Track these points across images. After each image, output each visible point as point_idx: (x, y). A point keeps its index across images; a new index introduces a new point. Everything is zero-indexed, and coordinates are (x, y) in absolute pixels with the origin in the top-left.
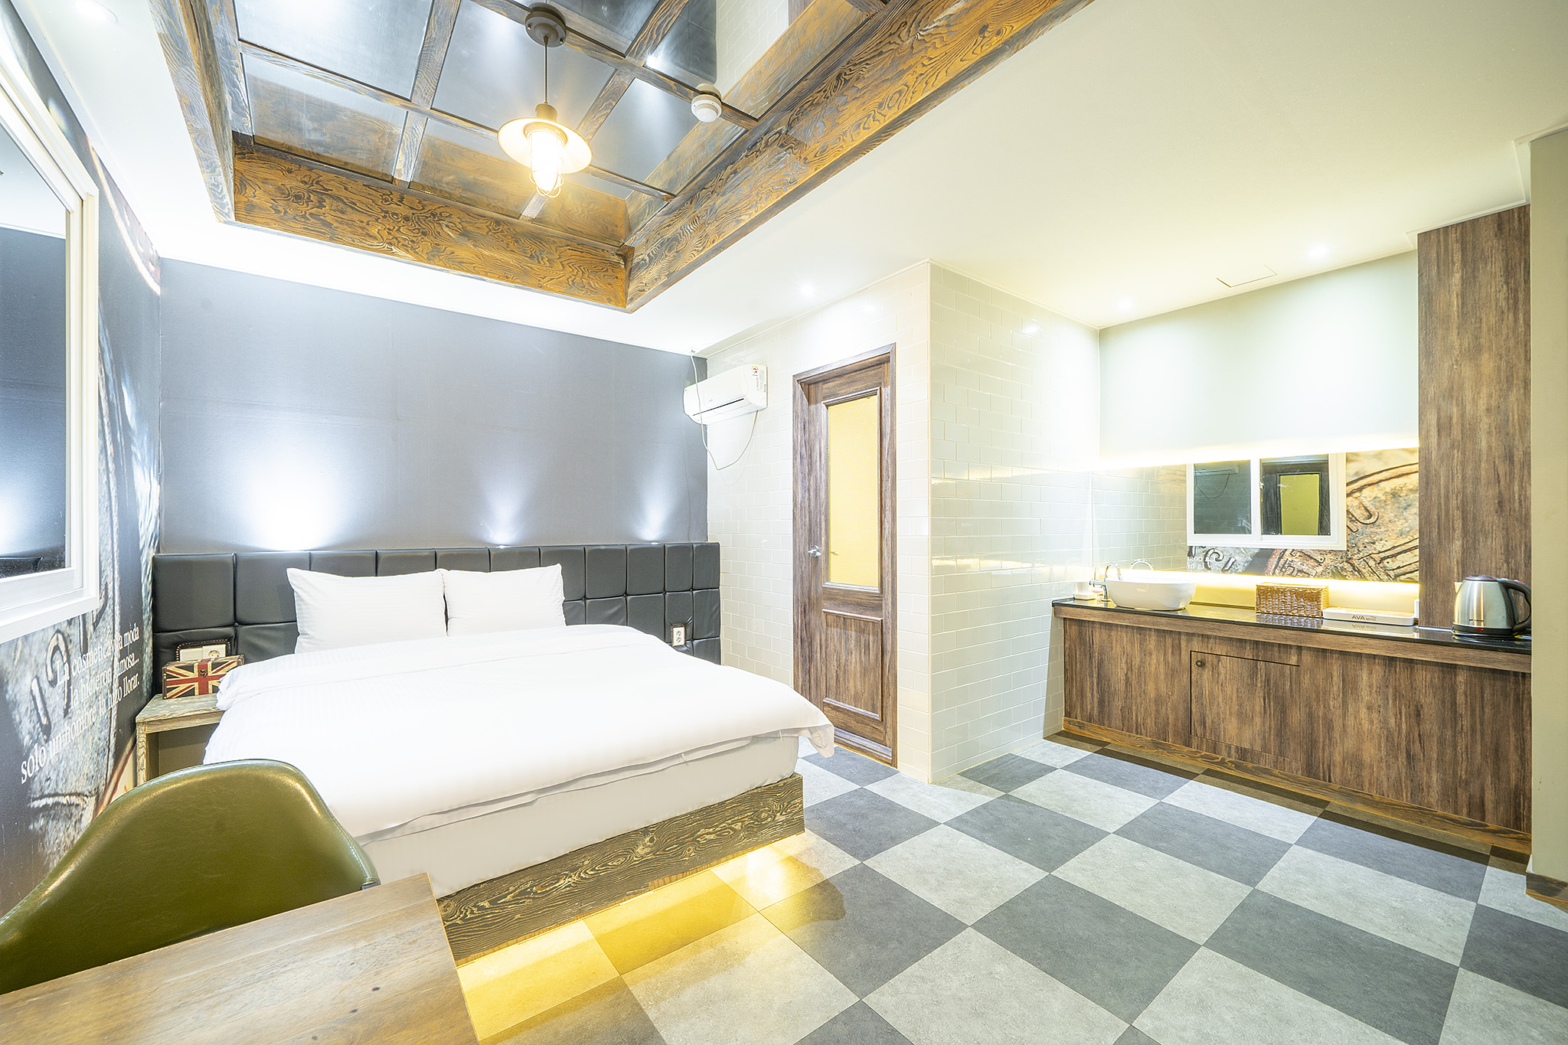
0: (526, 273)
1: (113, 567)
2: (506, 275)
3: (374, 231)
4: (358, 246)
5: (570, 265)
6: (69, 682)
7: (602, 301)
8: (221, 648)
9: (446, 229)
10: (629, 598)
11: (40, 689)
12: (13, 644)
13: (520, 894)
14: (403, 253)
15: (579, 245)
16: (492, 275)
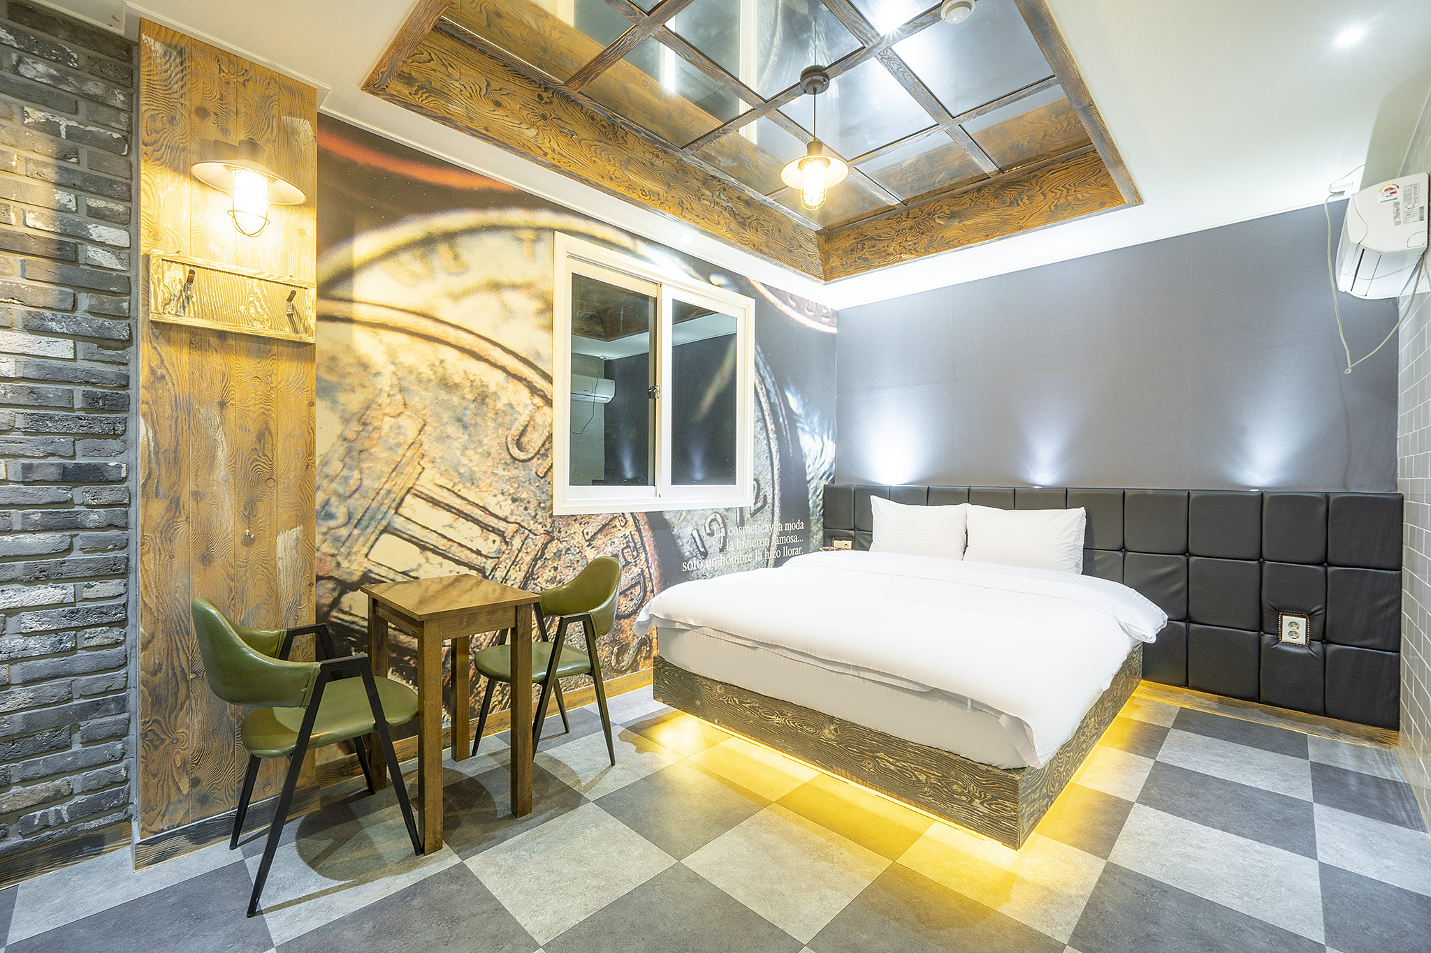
0: (1005, 222)
1: (773, 487)
2: (989, 233)
3: (891, 250)
4: (882, 266)
5: (1053, 190)
6: (725, 538)
7: (1093, 210)
8: (849, 543)
9: (938, 221)
10: (1192, 559)
11: (699, 535)
12: (681, 512)
13: (753, 707)
14: (909, 256)
15: (1063, 163)
16: (974, 240)
